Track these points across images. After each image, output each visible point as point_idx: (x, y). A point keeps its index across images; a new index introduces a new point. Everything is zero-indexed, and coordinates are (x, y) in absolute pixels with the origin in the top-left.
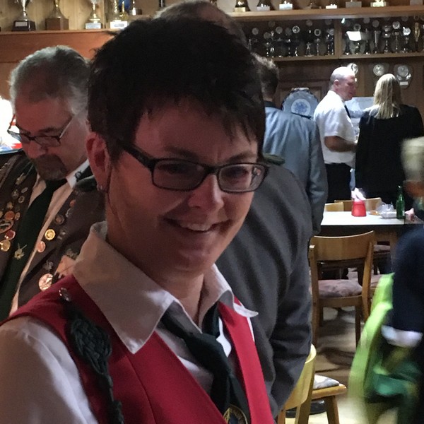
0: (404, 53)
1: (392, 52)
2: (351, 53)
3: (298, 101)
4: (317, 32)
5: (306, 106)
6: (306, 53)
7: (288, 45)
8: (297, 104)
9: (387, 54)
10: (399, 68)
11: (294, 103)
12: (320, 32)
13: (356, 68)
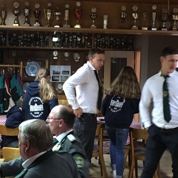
0: (77, 48)
1: (73, 47)
2: (55, 47)
3: (32, 66)
4: (41, 37)
5: (35, 68)
6: (36, 45)
7: (29, 41)
8: (31, 67)
9: (70, 48)
10: (75, 54)
11: (30, 67)
12: (43, 37)
13: (57, 53)
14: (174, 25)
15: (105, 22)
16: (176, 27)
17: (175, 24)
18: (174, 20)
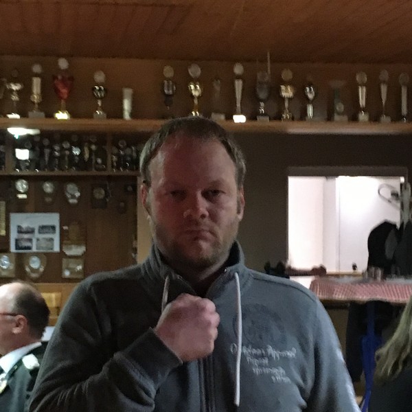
1: (63, 170)
10: (68, 186)
13: (26, 184)
14: (285, 108)
15: (127, 105)
16: (290, 112)
17: (286, 105)
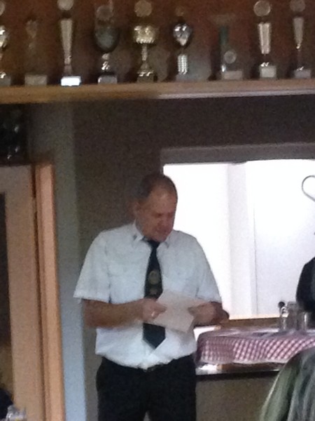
14: (142, 62)
16: (150, 68)
17: (145, 57)
18: (139, 46)
